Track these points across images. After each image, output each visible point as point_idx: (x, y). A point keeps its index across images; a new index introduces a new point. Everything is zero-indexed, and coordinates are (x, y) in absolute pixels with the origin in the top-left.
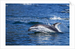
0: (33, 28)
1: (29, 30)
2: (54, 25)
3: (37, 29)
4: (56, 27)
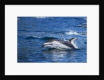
0: (47, 44)
1: (43, 46)
2: (70, 40)
4: (72, 42)
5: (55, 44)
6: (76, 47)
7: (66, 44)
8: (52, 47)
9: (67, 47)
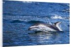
1: (29, 29)
2: (55, 24)
3: (38, 28)
4: (57, 26)
5: (41, 27)
6: (61, 30)
7: (52, 27)
8: (38, 30)
9: (52, 30)
